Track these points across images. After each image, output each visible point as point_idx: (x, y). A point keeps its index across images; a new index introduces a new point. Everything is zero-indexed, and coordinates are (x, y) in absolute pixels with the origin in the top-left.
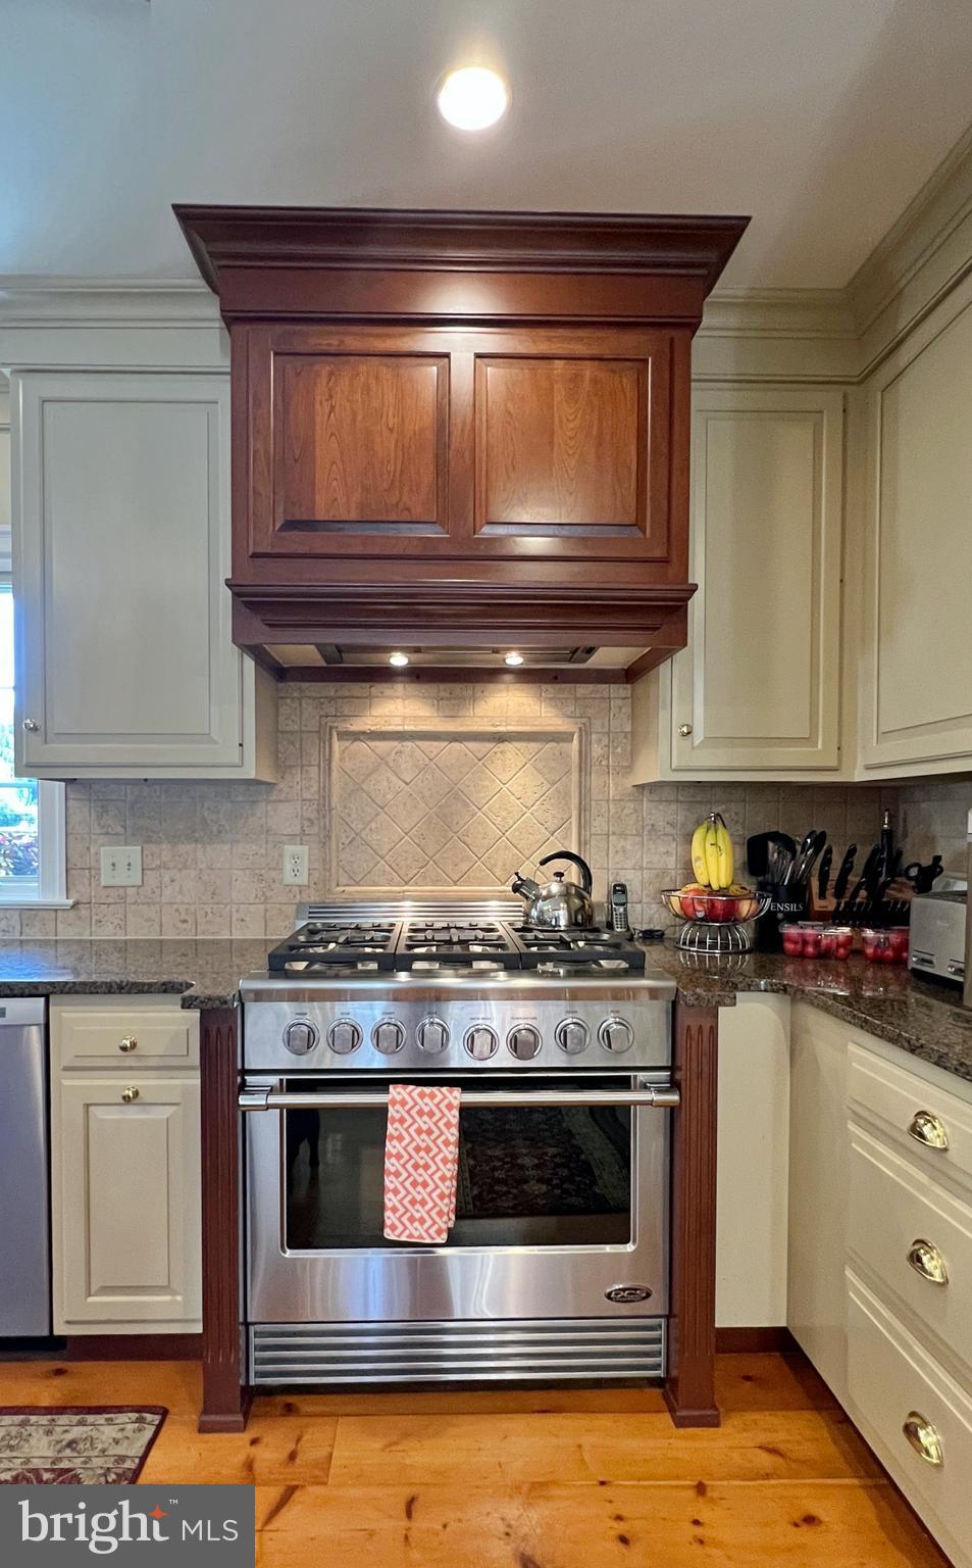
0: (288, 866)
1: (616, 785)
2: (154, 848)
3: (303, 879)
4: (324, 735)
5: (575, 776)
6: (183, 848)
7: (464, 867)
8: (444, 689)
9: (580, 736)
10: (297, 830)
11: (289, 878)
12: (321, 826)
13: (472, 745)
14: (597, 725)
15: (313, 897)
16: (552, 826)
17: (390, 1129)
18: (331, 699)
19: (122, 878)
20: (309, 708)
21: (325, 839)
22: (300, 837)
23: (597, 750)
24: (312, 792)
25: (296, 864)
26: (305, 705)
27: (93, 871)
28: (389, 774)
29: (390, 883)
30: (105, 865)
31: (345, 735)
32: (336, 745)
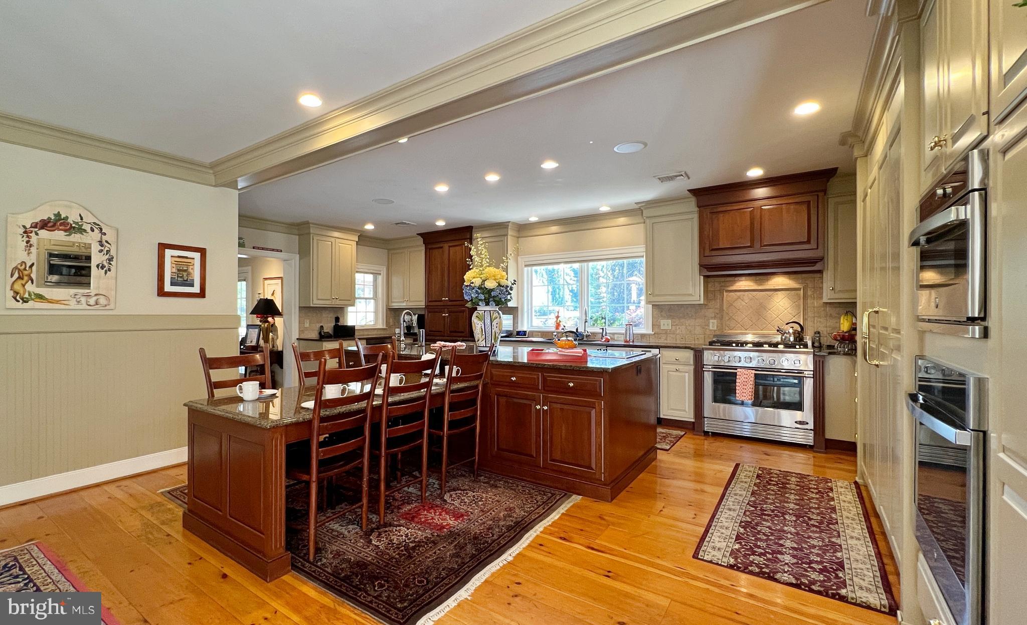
0: (711, 325)
1: (817, 303)
2: (674, 320)
3: (715, 328)
4: (721, 292)
5: (802, 300)
6: (682, 321)
7: (765, 326)
8: (758, 278)
9: (804, 290)
10: (713, 316)
11: (711, 328)
12: (720, 315)
13: (766, 292)
14: (810, 285)
15: (718, 333)
16: (794, 315)
17: (737, 377)
18: (723, 282)
19: (666, 328)
20: (717, 284)
21: (721, 318)
22: (715, 318)
23: (810, 293)
24: (718, 306)
25: (713, 325)
26: (715, 285)
27: (659, 326)
28: (741, 301)
29: (741, 330)
30: (662, 324)
31: (727, 291)
32: (725, 293)
